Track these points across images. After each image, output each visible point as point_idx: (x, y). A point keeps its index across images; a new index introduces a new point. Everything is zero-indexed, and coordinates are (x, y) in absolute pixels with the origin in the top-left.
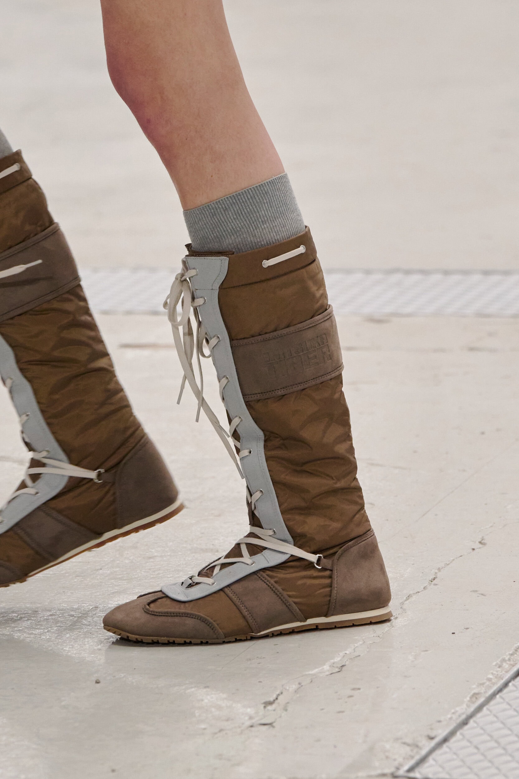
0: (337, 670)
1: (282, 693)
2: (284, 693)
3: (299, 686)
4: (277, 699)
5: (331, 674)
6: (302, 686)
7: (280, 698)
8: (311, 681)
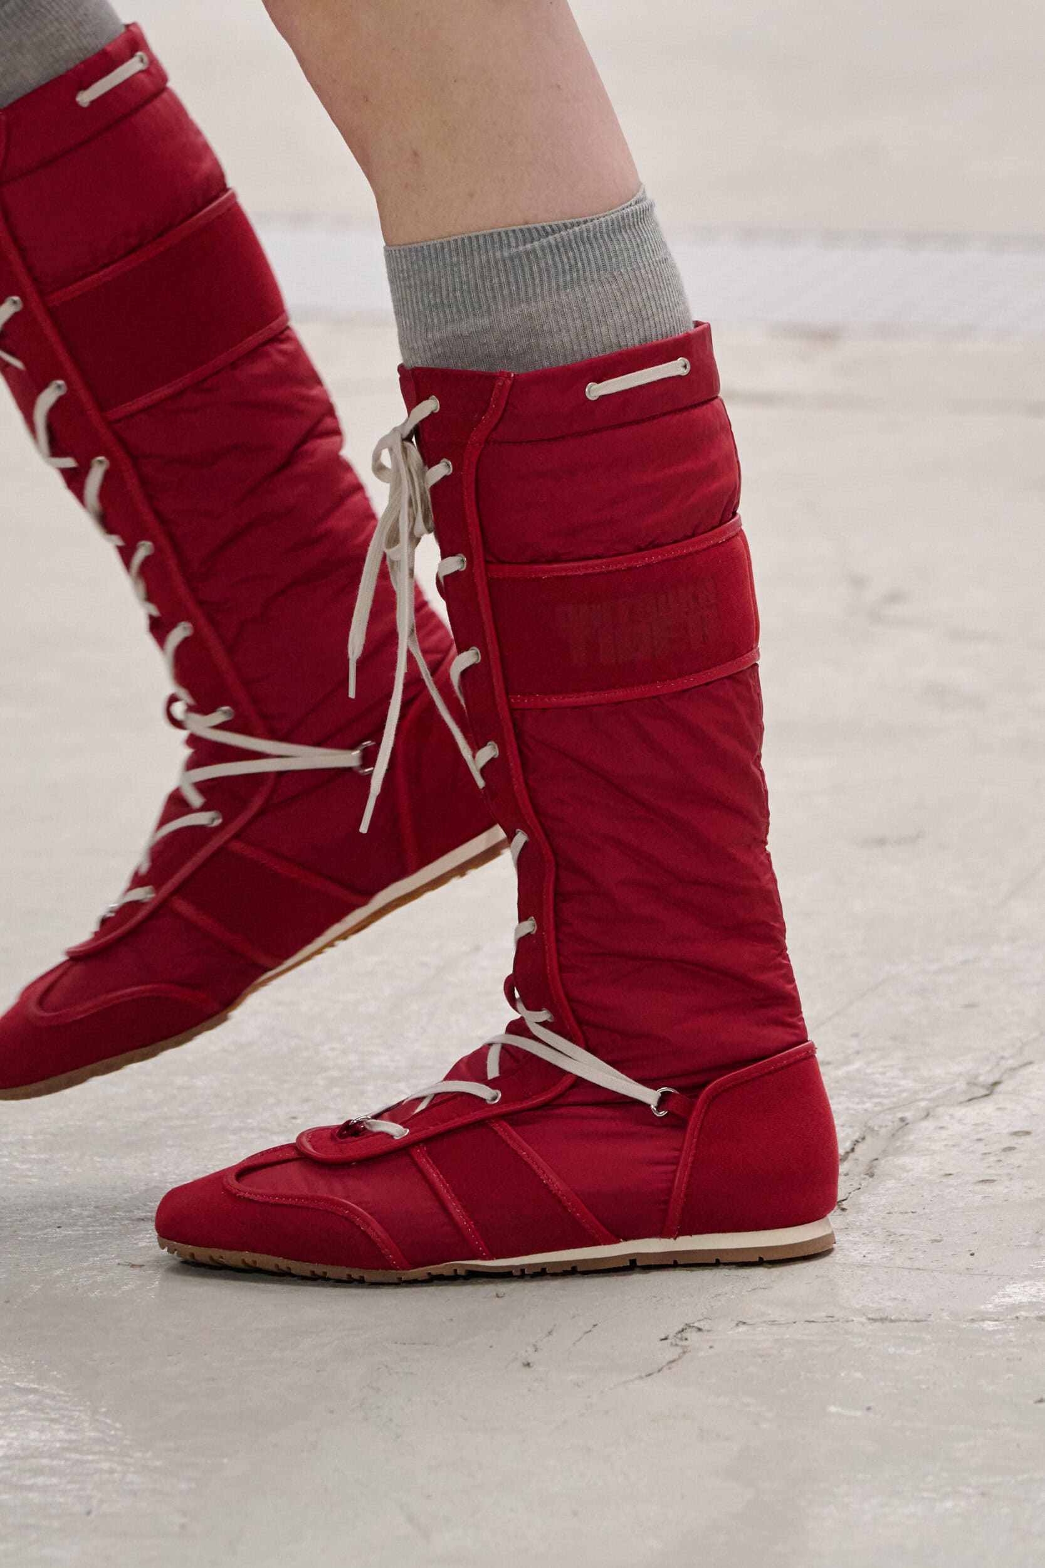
0: (983, 1092)
1: (864, 1138)
2: (869, 1139)
3: (902, 1124)
4: (853, 1150)
5: (970, 1100)
6: (907, 1124)
7: (858, 1148)
8: (926, 1114)
